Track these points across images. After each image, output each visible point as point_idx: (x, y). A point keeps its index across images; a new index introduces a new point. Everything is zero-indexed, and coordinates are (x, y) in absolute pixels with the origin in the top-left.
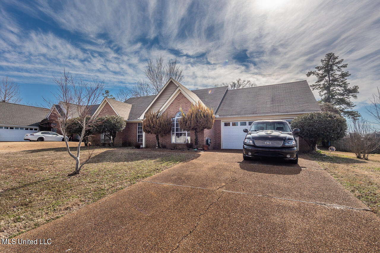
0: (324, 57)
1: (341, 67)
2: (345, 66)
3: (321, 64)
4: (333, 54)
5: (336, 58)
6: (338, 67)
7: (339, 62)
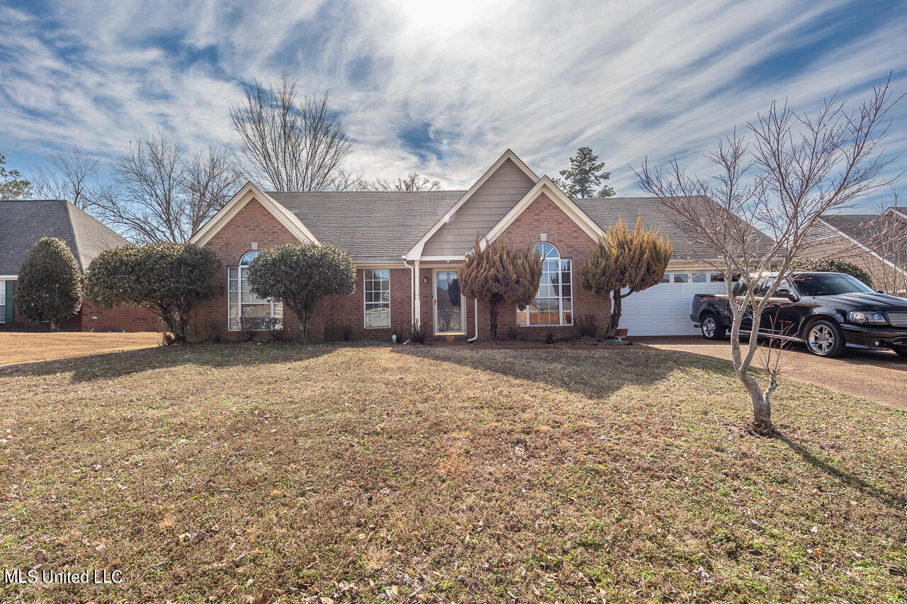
0: (574, 155)
1: (601, 177)
2: (606, 177)
3: (569, 167)
4: (591, 151)
5: (594, 159)
6: (596, 177)
7: (598, 168)
